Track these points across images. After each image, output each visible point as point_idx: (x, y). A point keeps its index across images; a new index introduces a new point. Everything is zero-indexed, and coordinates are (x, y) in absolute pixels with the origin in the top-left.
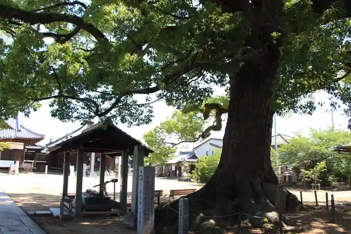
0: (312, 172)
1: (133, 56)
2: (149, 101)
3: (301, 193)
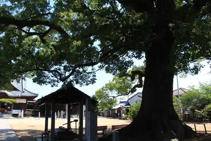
0: (202, 111)
1: (78, 42)
2: (94, 70)
3: (195, 125)
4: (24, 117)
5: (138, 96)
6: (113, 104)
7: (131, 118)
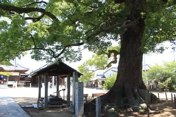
0: (164, 83)
1: (70, 27)
3: (158, 94)
4: (18, 87)
5: (112, 70)
6: (91, 77)
7: (106, 88)
